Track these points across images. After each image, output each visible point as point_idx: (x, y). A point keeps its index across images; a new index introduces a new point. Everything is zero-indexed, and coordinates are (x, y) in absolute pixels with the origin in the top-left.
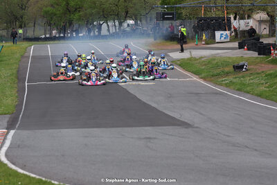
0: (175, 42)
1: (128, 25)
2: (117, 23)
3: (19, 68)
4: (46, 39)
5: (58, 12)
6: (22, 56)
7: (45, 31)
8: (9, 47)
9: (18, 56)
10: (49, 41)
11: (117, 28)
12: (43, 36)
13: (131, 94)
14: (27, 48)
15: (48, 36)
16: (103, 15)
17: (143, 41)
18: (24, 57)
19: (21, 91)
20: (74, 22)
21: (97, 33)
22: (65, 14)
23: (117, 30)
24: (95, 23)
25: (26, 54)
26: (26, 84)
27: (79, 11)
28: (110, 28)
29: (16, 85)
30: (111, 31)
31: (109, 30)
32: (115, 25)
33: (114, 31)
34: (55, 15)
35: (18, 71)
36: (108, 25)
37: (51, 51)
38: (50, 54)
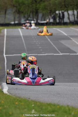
2: (76, 12)
4: (15, 25)
5: (26, 2)
11: (76, 17)
12: (13, 23)
15: (16, 22)
16: (65, 5)
20: (40, 11)
21: (58, 21)
22: (32, 3)
23: (76, 19)
24: (57, 12)
26: (5, 56)
27: (44, 2)
28: (71, 17)
30: (71, 20)
31: (69, 18)
32: (74, 14)
33: (73, 19)
34: (24, 4)
36: (68, 14)
37: (22, 32)
38: (21, 34)
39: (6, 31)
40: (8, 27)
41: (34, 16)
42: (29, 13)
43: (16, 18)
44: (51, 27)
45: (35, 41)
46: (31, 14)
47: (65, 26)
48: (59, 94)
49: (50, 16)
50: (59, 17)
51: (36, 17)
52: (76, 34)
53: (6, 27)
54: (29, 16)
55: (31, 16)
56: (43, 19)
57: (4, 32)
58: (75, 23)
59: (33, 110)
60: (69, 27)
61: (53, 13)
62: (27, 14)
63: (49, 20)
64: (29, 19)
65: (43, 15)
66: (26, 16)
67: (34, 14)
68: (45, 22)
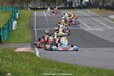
0: (112, 11)
1: (85, 2)
3: (30, 22)
4: (41, 9)
6: (31, 16)
7: (41, 4)
8: (23, 12)
9: (29, 16)
10: (43, 10)
11: (79, 3)
12: (40, 7)
13: (92, 34)
14: (32, 12)
15: (42, 7)
17: (94, 10)
18: (32, 17)
19: (33, 32)
21: (68, 6)
23: (80, 5)
25: (33, 15)
26: (35, 29)
28: (76, 4)
29: (30, 30)
30: (76, 5)
32: (78, 2)
33: (78, 5)
35: (30, 23)
36: (75, 2)
37: (46, 14)
38: (45, 15)
39: (35, 13)
40: (37, 10)
41: (53, 3)
42: (50, 1)
43: (42, 4)
44: (64, 10)
45: (54, 20)
46: (51, 2)
47: (73, 10)
48: (70, 56)
49: (63, 3)
50: (69, 4)
51: (54, 4)
52: (80, 15)
53: (36, 10)
54: (50, 3)
55: (51, 3)
56: (59, 5)
57: (35, 14)
58: (79, 7)
59: (55, 68)
60: (75, 10)
61: (65, 1)
62: (49, 2)
63: (63, 6)
64: (50, 5)
65: (59, 2)
66: (48, 3)
67: (53, 2)
68: (60, 7)
